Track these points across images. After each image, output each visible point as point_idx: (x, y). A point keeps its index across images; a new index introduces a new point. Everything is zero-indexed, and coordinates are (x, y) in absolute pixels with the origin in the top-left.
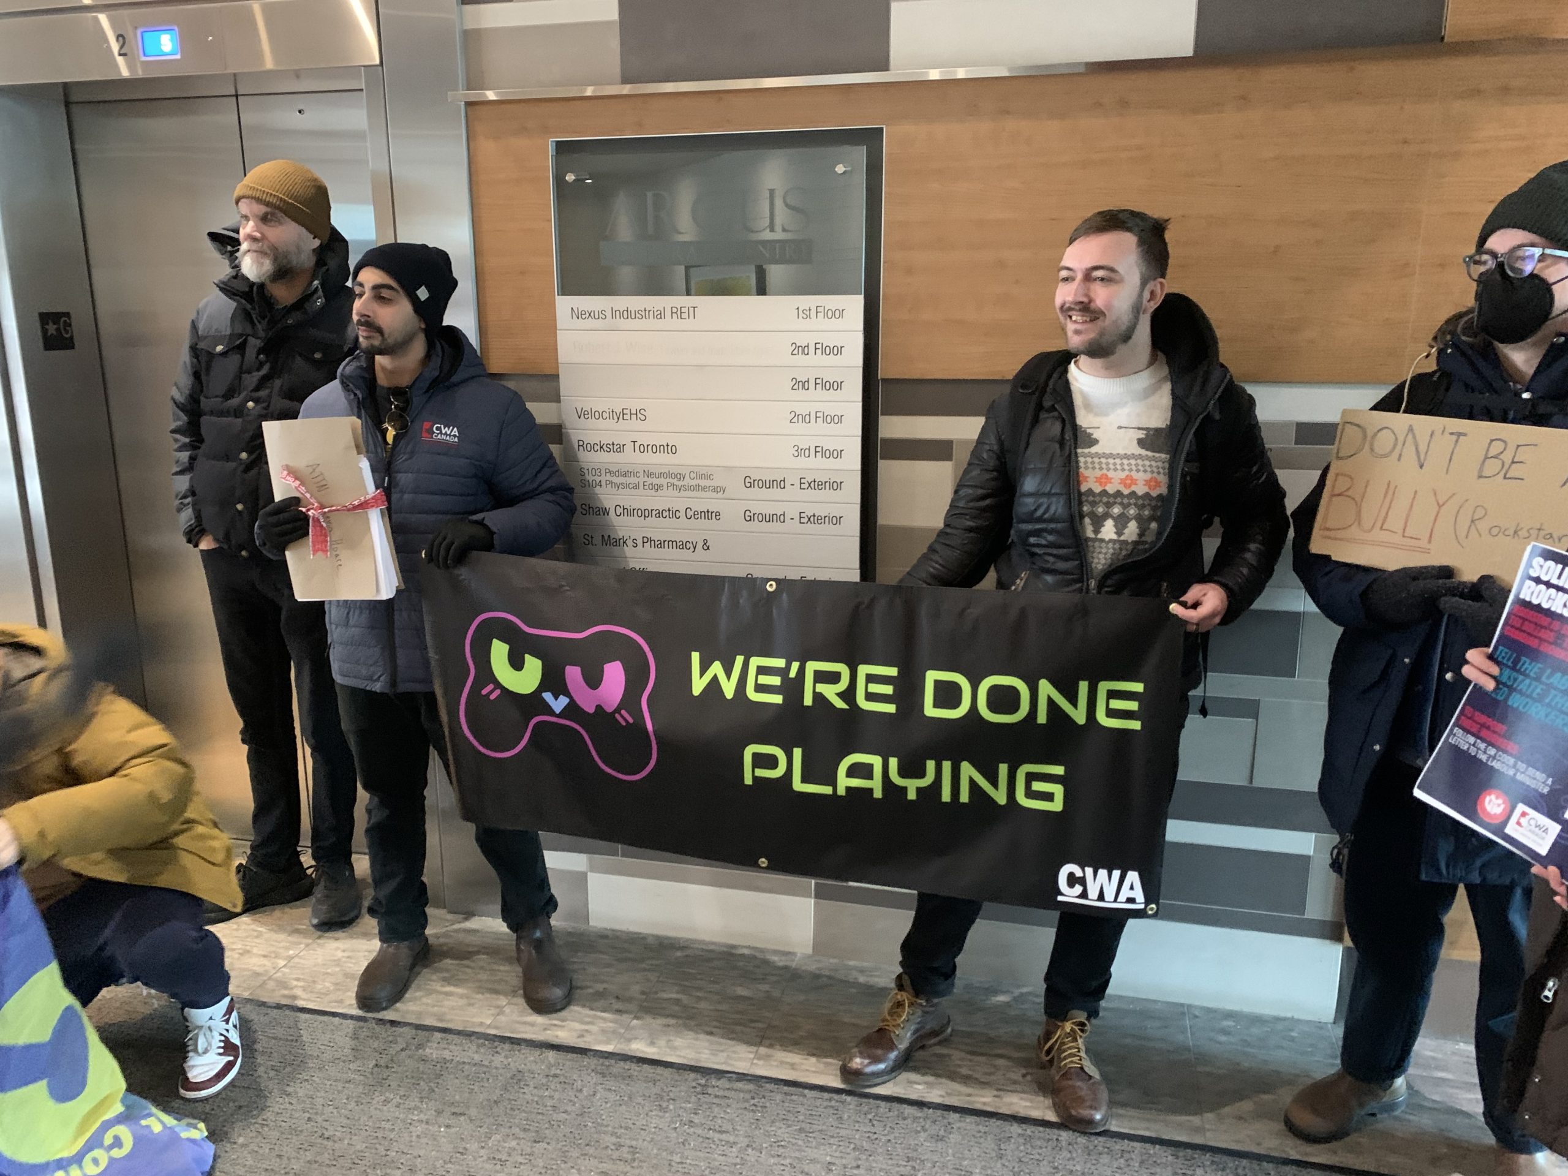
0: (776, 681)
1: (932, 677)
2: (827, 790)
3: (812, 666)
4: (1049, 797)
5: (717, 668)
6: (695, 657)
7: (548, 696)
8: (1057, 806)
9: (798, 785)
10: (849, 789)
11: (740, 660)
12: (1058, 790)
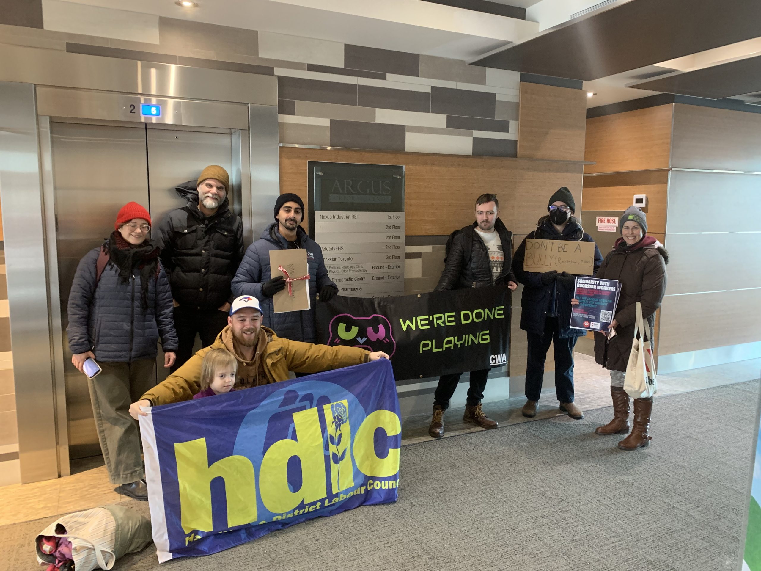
0: (427, 322)
1: (462, 313)
2: (441, 350)
3: (435, 316)
4: (486, 339)
5: (408, 322)
6: (401, 320)
7: (359, 339)
8: (488, 341)
9: (434, 350)
10: (446, 348)
11: (414, 319)
12: (488, 337)
